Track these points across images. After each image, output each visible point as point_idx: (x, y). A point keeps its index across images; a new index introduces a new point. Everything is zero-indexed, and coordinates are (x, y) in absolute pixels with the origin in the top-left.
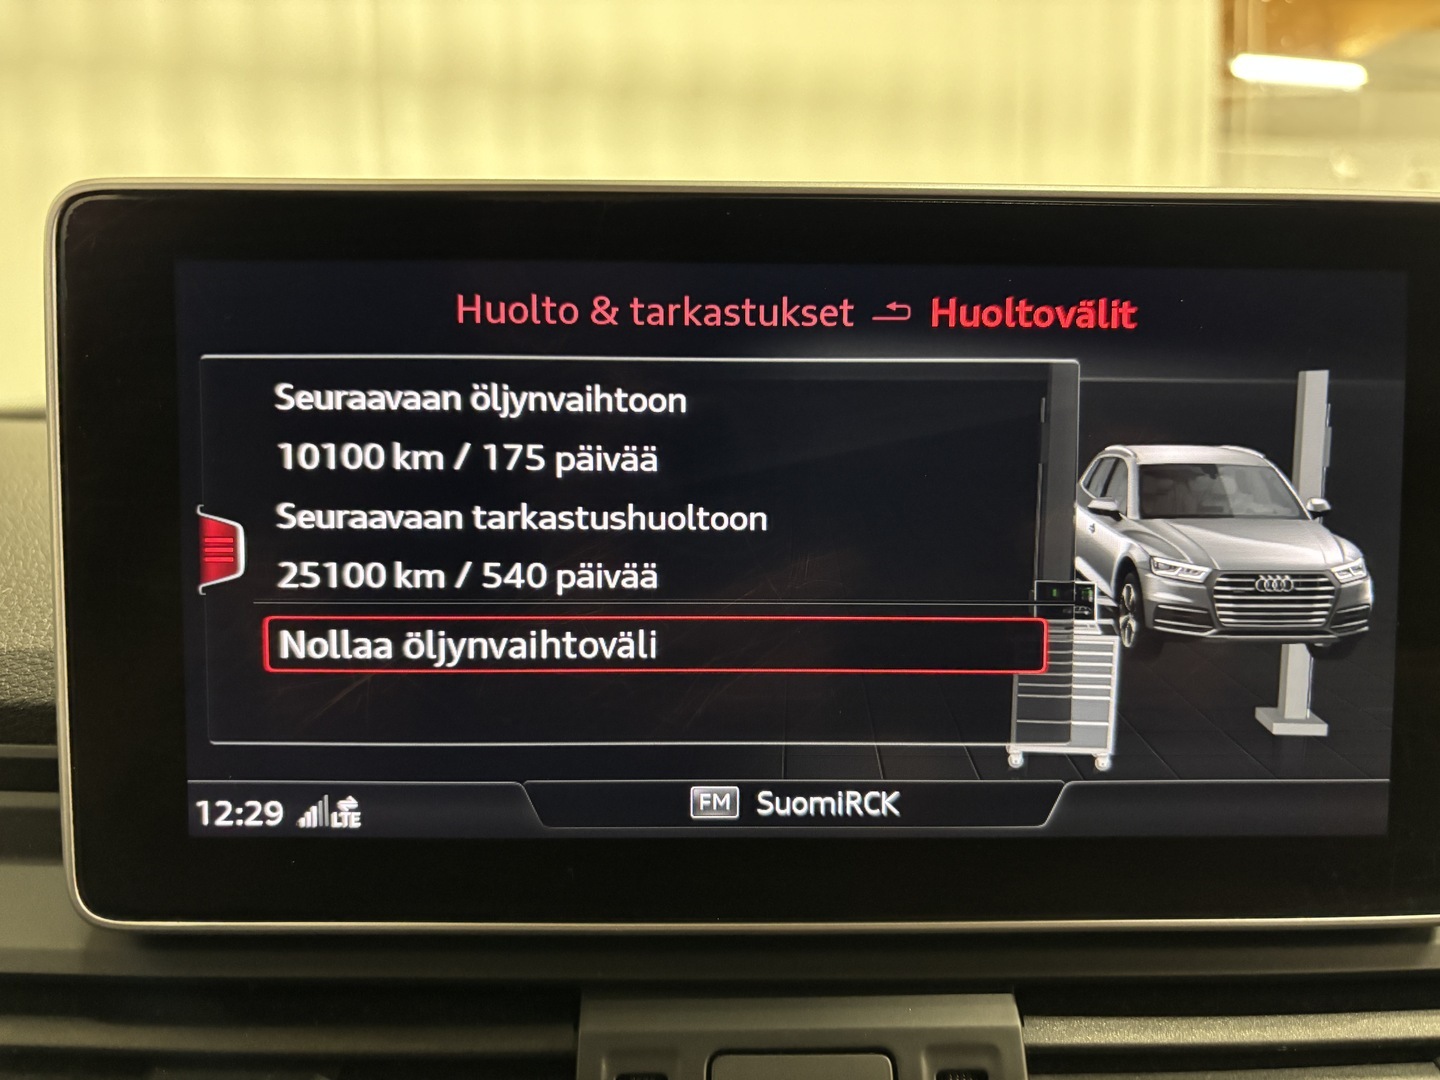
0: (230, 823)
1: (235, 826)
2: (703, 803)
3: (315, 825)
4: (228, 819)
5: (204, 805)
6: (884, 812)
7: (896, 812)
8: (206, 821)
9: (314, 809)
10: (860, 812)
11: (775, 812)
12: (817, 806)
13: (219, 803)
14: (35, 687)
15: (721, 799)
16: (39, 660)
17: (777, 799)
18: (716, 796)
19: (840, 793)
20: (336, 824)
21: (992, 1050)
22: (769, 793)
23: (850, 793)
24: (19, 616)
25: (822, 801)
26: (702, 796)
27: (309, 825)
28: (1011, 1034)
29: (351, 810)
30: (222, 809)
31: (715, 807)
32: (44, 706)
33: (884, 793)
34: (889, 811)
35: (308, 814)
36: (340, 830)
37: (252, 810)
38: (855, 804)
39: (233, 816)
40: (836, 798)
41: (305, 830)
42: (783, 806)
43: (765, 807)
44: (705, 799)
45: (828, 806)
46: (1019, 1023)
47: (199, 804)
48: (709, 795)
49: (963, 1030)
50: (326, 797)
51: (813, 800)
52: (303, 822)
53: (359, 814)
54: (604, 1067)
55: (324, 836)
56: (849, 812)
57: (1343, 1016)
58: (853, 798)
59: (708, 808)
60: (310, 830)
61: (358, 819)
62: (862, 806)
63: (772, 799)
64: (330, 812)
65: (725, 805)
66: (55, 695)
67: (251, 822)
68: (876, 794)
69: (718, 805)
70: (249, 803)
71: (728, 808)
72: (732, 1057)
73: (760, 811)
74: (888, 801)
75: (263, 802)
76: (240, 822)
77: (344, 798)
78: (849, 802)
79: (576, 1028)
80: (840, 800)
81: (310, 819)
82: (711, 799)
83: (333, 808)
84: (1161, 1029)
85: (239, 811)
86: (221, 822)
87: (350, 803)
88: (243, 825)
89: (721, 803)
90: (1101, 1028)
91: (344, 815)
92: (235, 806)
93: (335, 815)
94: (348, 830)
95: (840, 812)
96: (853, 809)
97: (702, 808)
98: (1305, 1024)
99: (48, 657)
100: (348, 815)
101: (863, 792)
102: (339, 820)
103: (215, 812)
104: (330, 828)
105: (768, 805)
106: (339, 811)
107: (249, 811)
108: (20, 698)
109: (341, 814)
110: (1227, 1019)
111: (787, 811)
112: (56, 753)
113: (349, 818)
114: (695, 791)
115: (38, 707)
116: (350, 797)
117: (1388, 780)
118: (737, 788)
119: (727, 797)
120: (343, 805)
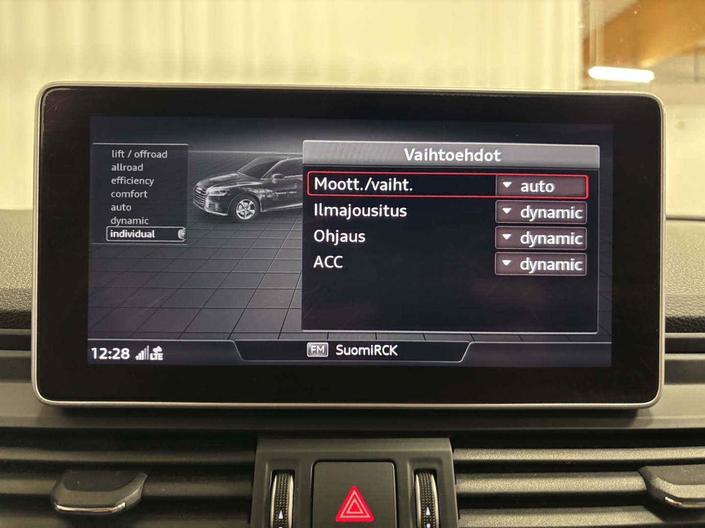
0: (106, 358)
1: (108, 359)
2: (312, 350)
3: (143, 359)
4: (105, 356)
5: (95, 349)
6: (391, 354)
7: (396, 354)
9: (142, 352)
10: (380, 354)
11: (343, 354)
12: (362, 351)
13: (101, 349)
14: (21, 304)
15: (321, 348)
16: (23, 293)
17: (345, 348)
19: (372, 346)
20: (152, 359)
21: (439, 461)
22: (341, 346)
23: (376, 346)
24: (14, 276)
25: (364, 349)
27: (140, 359)
28: (447, 454)
29: (159, 352)
30: (103, 352)
31: (318, 352)
32: (25, 312)
33: (391, 346)
34: (393, 353)
35: (140, 354)
36: (154, 361)
37: (116, 352)
38: (379, 350)
39: (107, 355)
40: (370, 348)
41: (139, 361)
42: (347, 351)
44: (313, 348)
45: (367, 351)
46: (451, 450)
47: (93, 349)
48: (315, 347)
50: (148, 346)
51: (360, 349)
52: (137, 358)
53: (162, 354)
54: (267, 466)
55: (147, 364)
56: (376, 354)
58: (378, 348)
59: (315, 352)
60: (141, 361)
61: (162, 356)
62: (381, 351)
63: (342, 348)
64: (150, 353)
65: (322, 350)
66: (31, 308)
67: (115, 357)
68: (387, 346)
69: (319, 350)
71: (323, 352)
72: (323, 463)
73: (337, 354)
74: (392, 350)
75: (121, 349)
76: (110, 358)
77: (156, 347)
78: (376, 350)
79: (255, 451)
80: (372, 349)
81: (141, 356)
82: (316, 348)
83: (151, 351)
85: (110, 352)
86: (102, 357)
87: (159, 349)
88: (112, 359)
89: (320, 350)
91: (156, 355)
92: (108, 350)
94: (157, 361)
95: (372, 354)
97: (312, 352)
99: (28, 292)
100: (157, 355)
101: (382, 344)
102: (154, 357)
103: (100, 353)
104: (149, 360)
105: (341, 351)
107: (114, 353)
108: (14, 309)
109: (154, 354)
111: (349, 354)
112: (31, 333)
114: (309, 344)
115: (22, 312)
116: (159, 347)
117: (610, 343)
118: (327, 343)
119: (323, 347)
120: (155, 350)
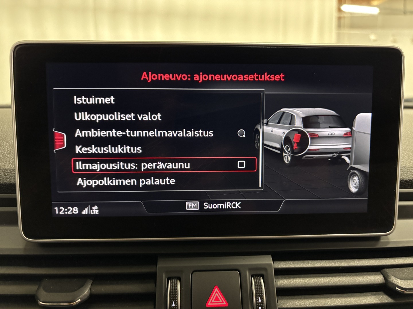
0: (64, 213)
1: (65, 214)
2: (189, 206)
3: (86, 213)
4: (63, 212)
5: (56, 208)
6: (237, 208)
7: (240, 208)
8: (57, 213)
9: (86, 209)
10: (230, 208)
11: (208, 208)
12: (219, 206)
13: (61, 208)
14: (8, 179)
15: (194, 205)
16: (9, 172)
17: (209, 205)
18: (193, 204)
19: (225, 203)
20: (92, 213)
21: (265, 269)
22: (207, 203)
23: (228, 203)
24: (3, 160)
25: (221, 205)
26: (189, 204)
27: (85, 213)
28: (270, 265)
29: (96, 209)
30: (62, 209)
31: (193, 207)
32: (11, 184)
33: (237, 203)
34: (238, 207)
35: (84, 211)
36: (94, 214)
37: (69, 209)
38: (229, 205)
39: (64, 211)
40: (224, 204)
41: (84, 214)
42: (210, 206)
43: (206, 207)
44: (190, 205)
46: (272, 262)
47: (55, 208)
48: (191, 204)
49: (258, 264)
50: (89, 206)
51: (218, 205)
52: (83, 213)
53: (98, 210)
54: (164, 275)
55: (89, 216)
56: (227, 208)
57: (356, 260)
58: (229, 204)
59: (191, 207)
60: (85, 214)
61: (98, 212)
62: (231, 206)
63: (208, 205)
65: (195, 206)
66: (15, 181)
67: (69, 213)
68: (235, 203)
69: (193, 206)
70: (69, 208)
71: (196, 207)
72: (197, 272)
73: (205, 208)
74: (237, 205)
75: (73, 208)
76: (66, 213)
77: (94, 206)
78: (228, 205)
79: (156, 266)
80: (225, 205)
81: (85, 212)
82: (192, 205)
83: (91, 209)
84: (309, 263)
85: (66, 210)
86: (61, 213)
87: (96, 207)
88: (67, 214)
89: (194, 206)
90: (294, 263)
92: (65, 209)
93: (92, 211)
95: (225, 208)
96: (229, 207)
97: (189, 207)
98: (347, 262)
99: (12, 171)
100: (95, 210)
101: (231, 202)
102: (93, 212)
103: (60, 210)
104: (90, 214)
105: (207, 206)
106: (93, 209)
107: (69, 210)
108: (5, 182)
110: (326, 261)
111: (211, 208)
112: (16, 196)
113: (95, 211)
114: (187, 203)
115: (9, 184)
116: (96, 206)
118: (198, 202)
119: (196, 204)
120: (93, 208)
